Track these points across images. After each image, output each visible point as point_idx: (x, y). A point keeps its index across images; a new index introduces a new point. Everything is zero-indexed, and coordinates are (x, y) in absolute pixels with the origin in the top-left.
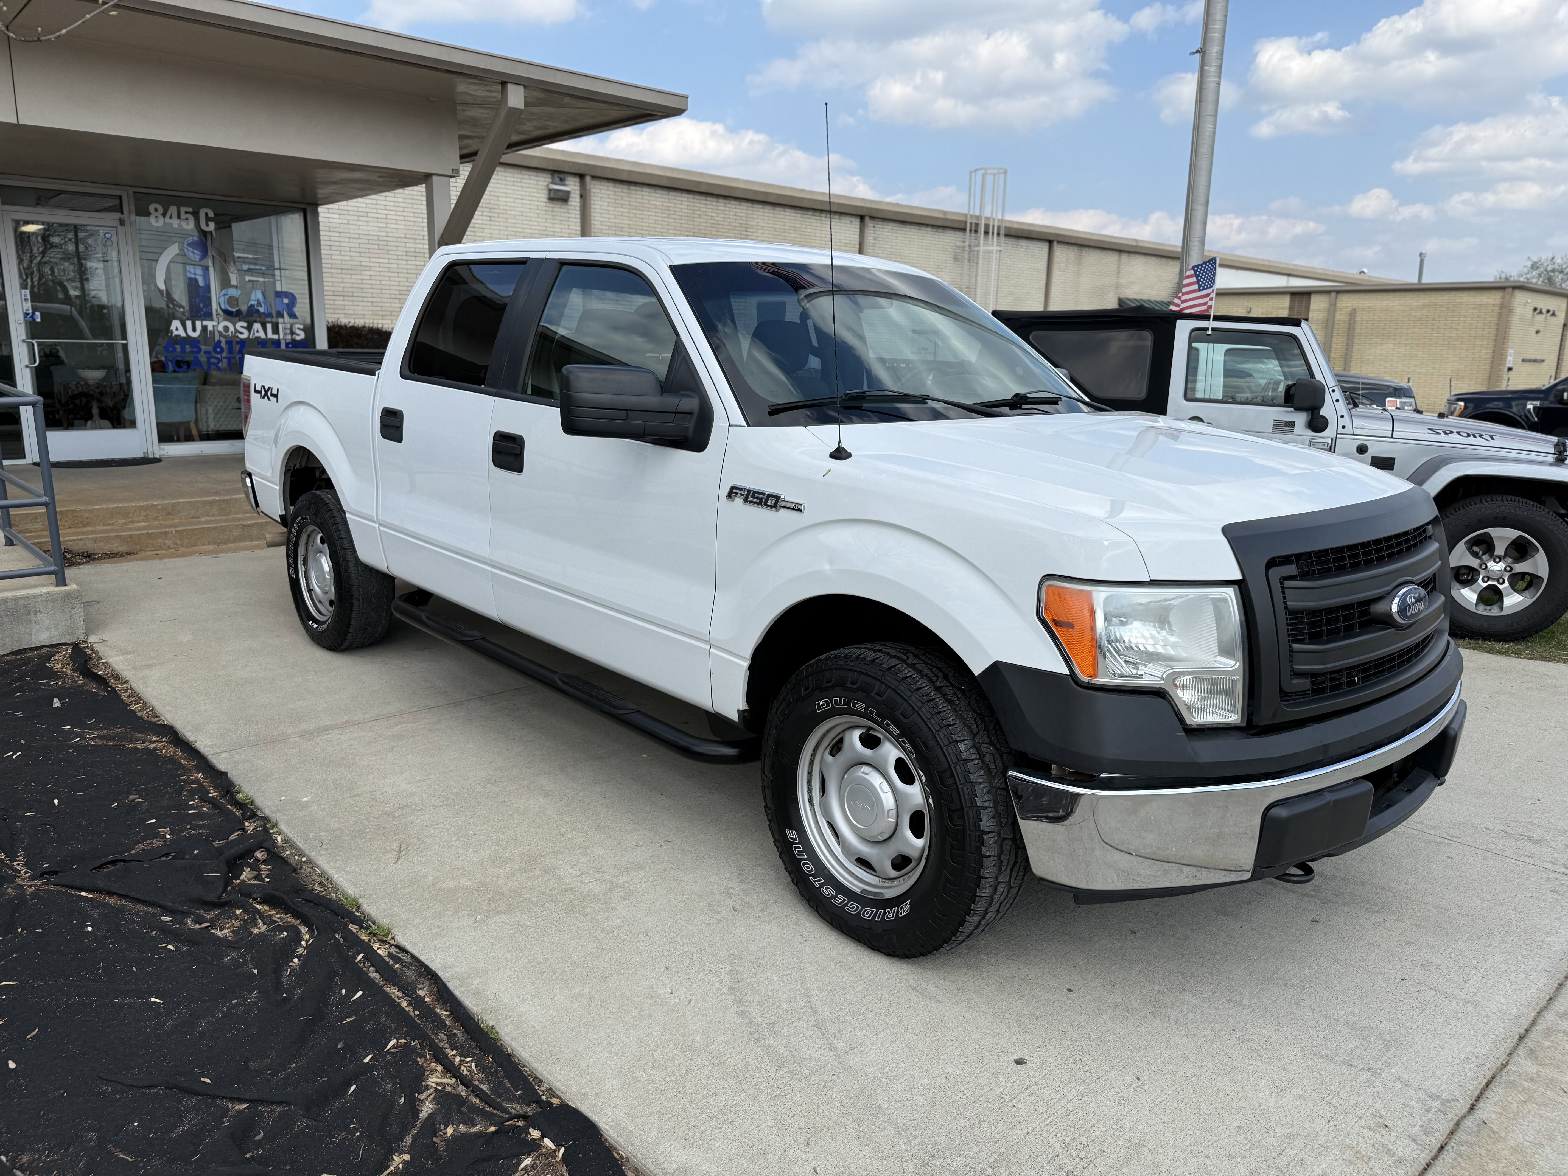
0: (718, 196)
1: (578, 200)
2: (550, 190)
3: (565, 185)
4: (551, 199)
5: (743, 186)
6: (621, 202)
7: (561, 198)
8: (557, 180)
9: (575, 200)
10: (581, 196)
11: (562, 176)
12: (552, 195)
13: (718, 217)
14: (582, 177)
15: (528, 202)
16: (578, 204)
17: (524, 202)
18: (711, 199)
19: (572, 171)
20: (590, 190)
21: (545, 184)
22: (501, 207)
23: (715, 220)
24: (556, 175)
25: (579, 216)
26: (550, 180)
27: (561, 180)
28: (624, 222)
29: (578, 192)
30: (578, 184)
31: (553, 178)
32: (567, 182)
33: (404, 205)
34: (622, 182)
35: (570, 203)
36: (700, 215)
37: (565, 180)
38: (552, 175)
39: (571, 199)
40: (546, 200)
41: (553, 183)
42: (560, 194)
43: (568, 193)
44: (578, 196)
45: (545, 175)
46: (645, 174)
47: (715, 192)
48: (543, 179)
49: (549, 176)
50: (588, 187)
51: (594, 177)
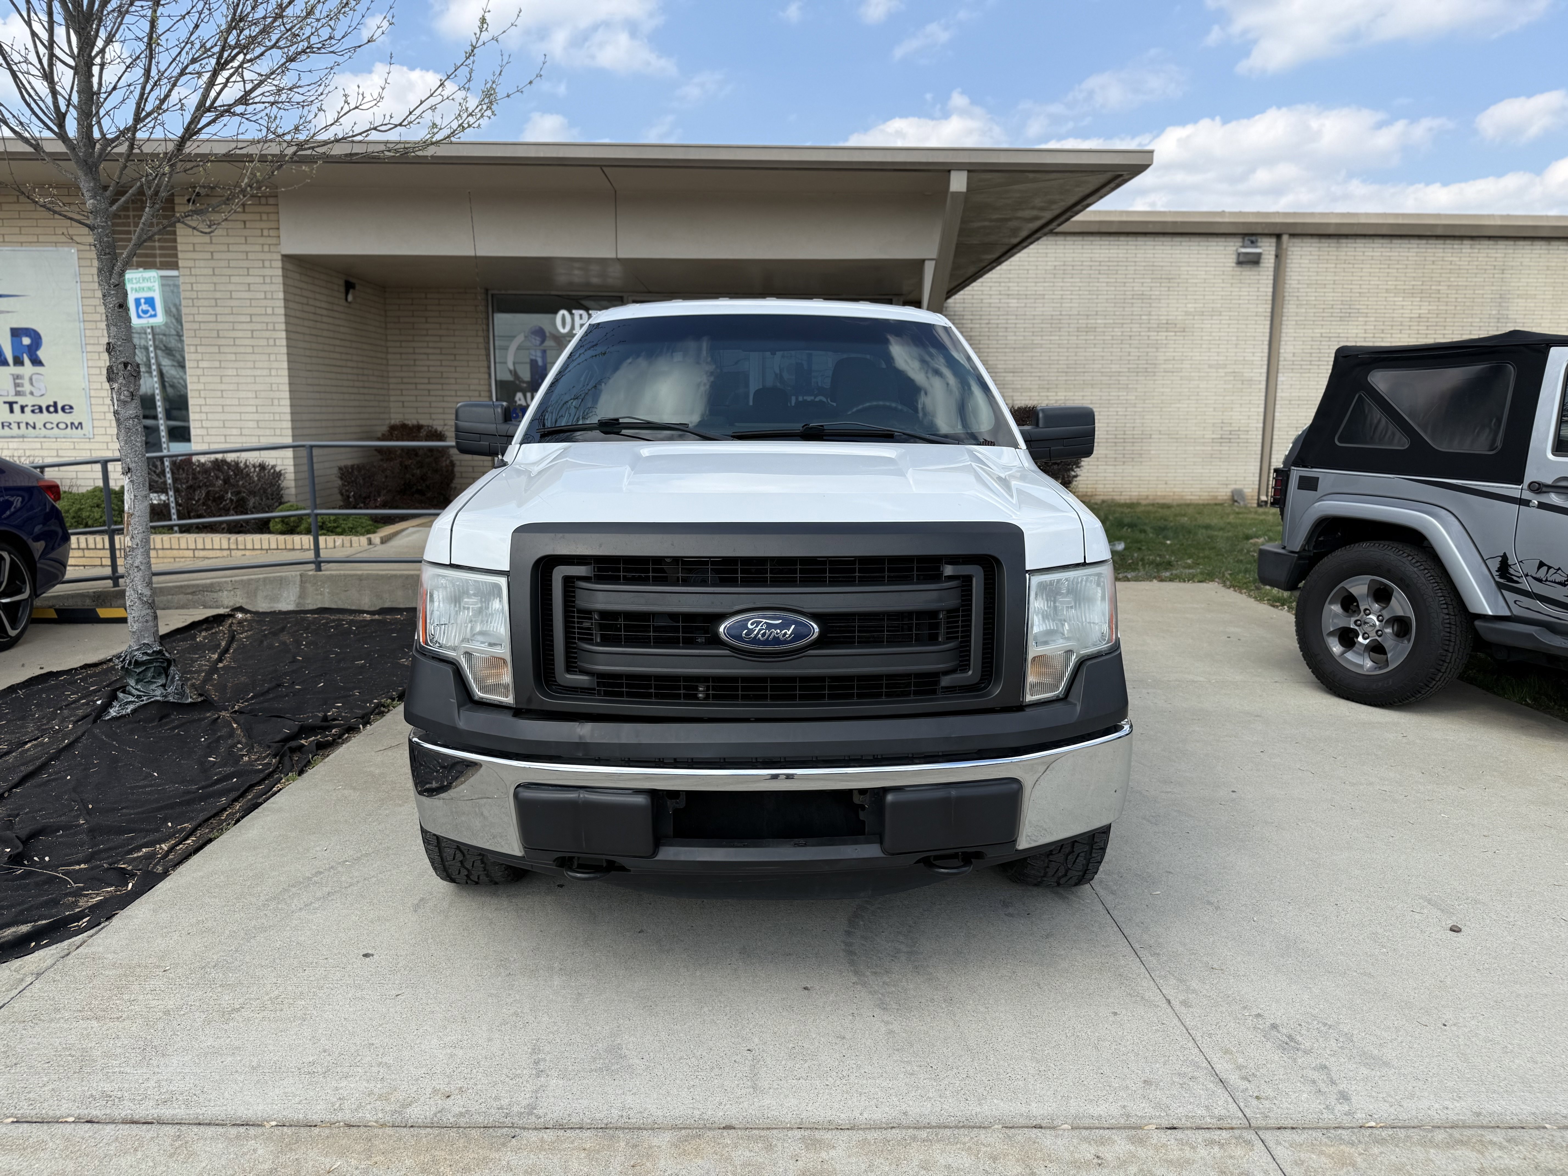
0: (1462, 238)
1: (1272, 261)
2: (1239, 254)
3: (1256, 247)
4: (1240, 263)
5: (1499, 223)
6: (1327, 257)
7: (1253, 261)
8: (1247, 242)
9: (1269, 260)
10: (1277, 256)
11: (1253, 238)
12: (1241, 259)
13: (1460, 261)
14: (1278, 236)
15: (1213, 269)
16: (1273, 265)
17: (1208, 269)
18: (1452, 242)
19: (1266, 231)
20: (1286, 249)
21: (1235, 248)
22: (1182, 277)
23: (1455, 265)
24: (1246, 238)
25: (1272, 277)
26: (1241, 244)
27: (1252, 242)
28: (1328, 278)
29: (1273, 253)
30: (1274, 244)
31: (1243, 242)
32: (1259, 244)
33: (1080, 284)
34: (1329, 236)
35: (1261, 265)
36: (1433, 261)
37: (1257, 241)
38: (1243, 238)
39: (1262, 261)
40: (1234, 265)
41: (1243, 247)
42: (1250, 258)
43: (1259, 255)
44: (1273, 257)
45: (1235, 240)
46: (1359, 224)
47: (1457, 234)
48: (1232, 244)
49: (1240, 240)
50: (1284, 246)
51: (1293, 235)
